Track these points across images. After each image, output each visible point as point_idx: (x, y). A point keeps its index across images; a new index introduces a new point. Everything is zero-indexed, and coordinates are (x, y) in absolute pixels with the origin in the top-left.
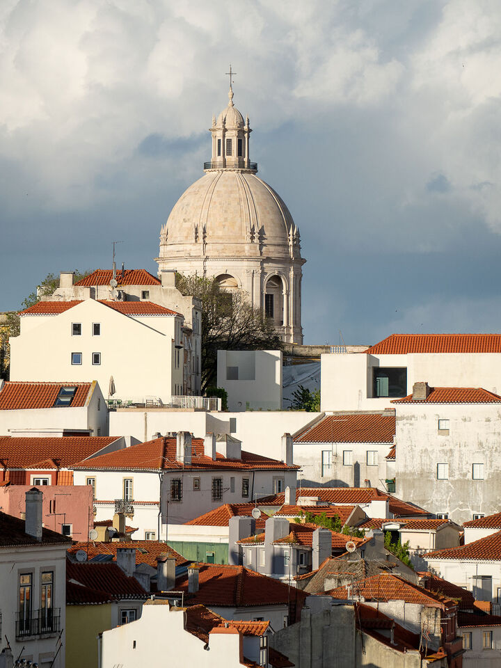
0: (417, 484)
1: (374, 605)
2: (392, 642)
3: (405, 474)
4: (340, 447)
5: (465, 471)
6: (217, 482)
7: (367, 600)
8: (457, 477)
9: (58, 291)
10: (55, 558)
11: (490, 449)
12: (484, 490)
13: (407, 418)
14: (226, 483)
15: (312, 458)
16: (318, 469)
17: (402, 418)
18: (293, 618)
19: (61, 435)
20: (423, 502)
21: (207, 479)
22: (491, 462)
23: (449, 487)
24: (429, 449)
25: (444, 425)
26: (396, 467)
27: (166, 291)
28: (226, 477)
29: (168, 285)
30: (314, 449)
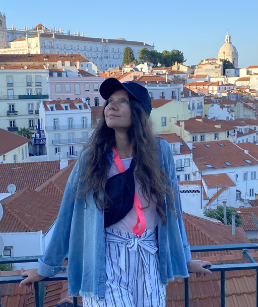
0: (253, 87)
4: (242, 82)
7: (245, 103)
10: (202, 98)
13: (252, 78)
16: (239, 85)
18: (235, 106)
19: (204, 82)
21: (224, 87)
24: (255, 82)
26: (251, 84)
27: (218, 61)
28: (226, 87)
30: (239, 82)
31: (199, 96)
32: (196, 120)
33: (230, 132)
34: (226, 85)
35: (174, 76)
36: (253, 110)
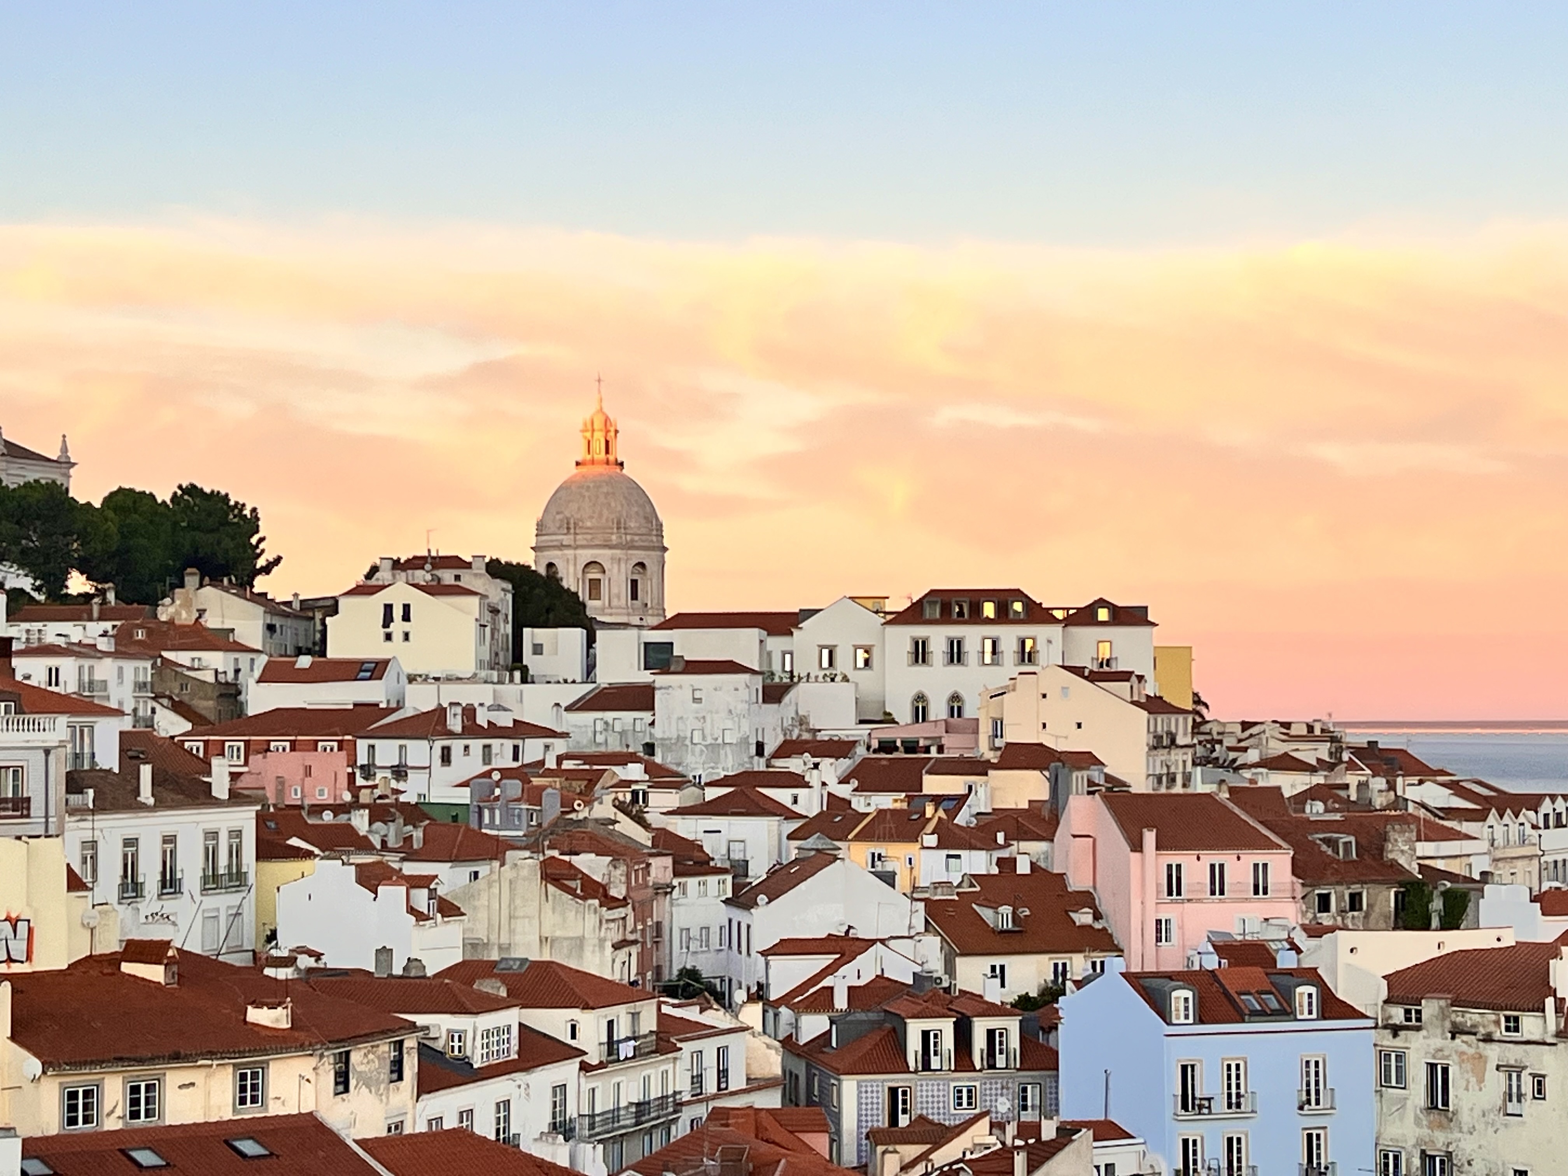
0: (674, 747)
1: (566, 858)
2: (579, 891)
3: (662, 739)
4: (609, 715)
5: (716, 736)
6: (487, 747)
7: (561, 854)
8: (709, 741)
9: (377, 575)
10: (243, 818)
11: (738, 716)
12: (732, 751)
13: (665, 688)
14: (495, 750)
15: (586, 726)
16: (591, 735)
17: (660, 688)
19: (351, 707)
20: (679, 764)
21: (476, 745)
22: (739, 727)
23: (702, 751)
24: (685, 716)
25: (697, 695)
26: (658, 732)
27: (476, 575)
28: (495, 743)
29: (478, 569)
30: (587, 717)
31: (217, 803)
32: (127, 968)
33: (356, 1057)
34: (494, 731)
35: (165, 661)
36: (609, 902)
